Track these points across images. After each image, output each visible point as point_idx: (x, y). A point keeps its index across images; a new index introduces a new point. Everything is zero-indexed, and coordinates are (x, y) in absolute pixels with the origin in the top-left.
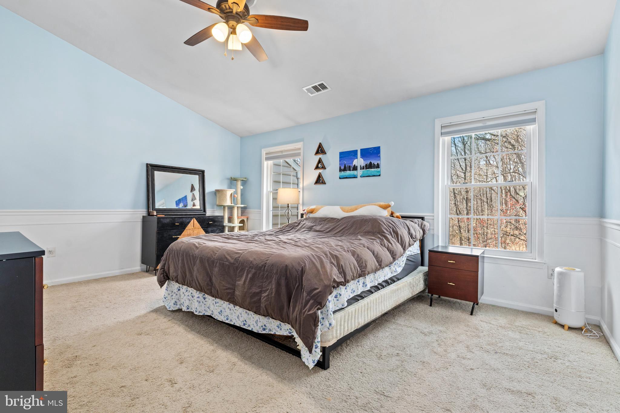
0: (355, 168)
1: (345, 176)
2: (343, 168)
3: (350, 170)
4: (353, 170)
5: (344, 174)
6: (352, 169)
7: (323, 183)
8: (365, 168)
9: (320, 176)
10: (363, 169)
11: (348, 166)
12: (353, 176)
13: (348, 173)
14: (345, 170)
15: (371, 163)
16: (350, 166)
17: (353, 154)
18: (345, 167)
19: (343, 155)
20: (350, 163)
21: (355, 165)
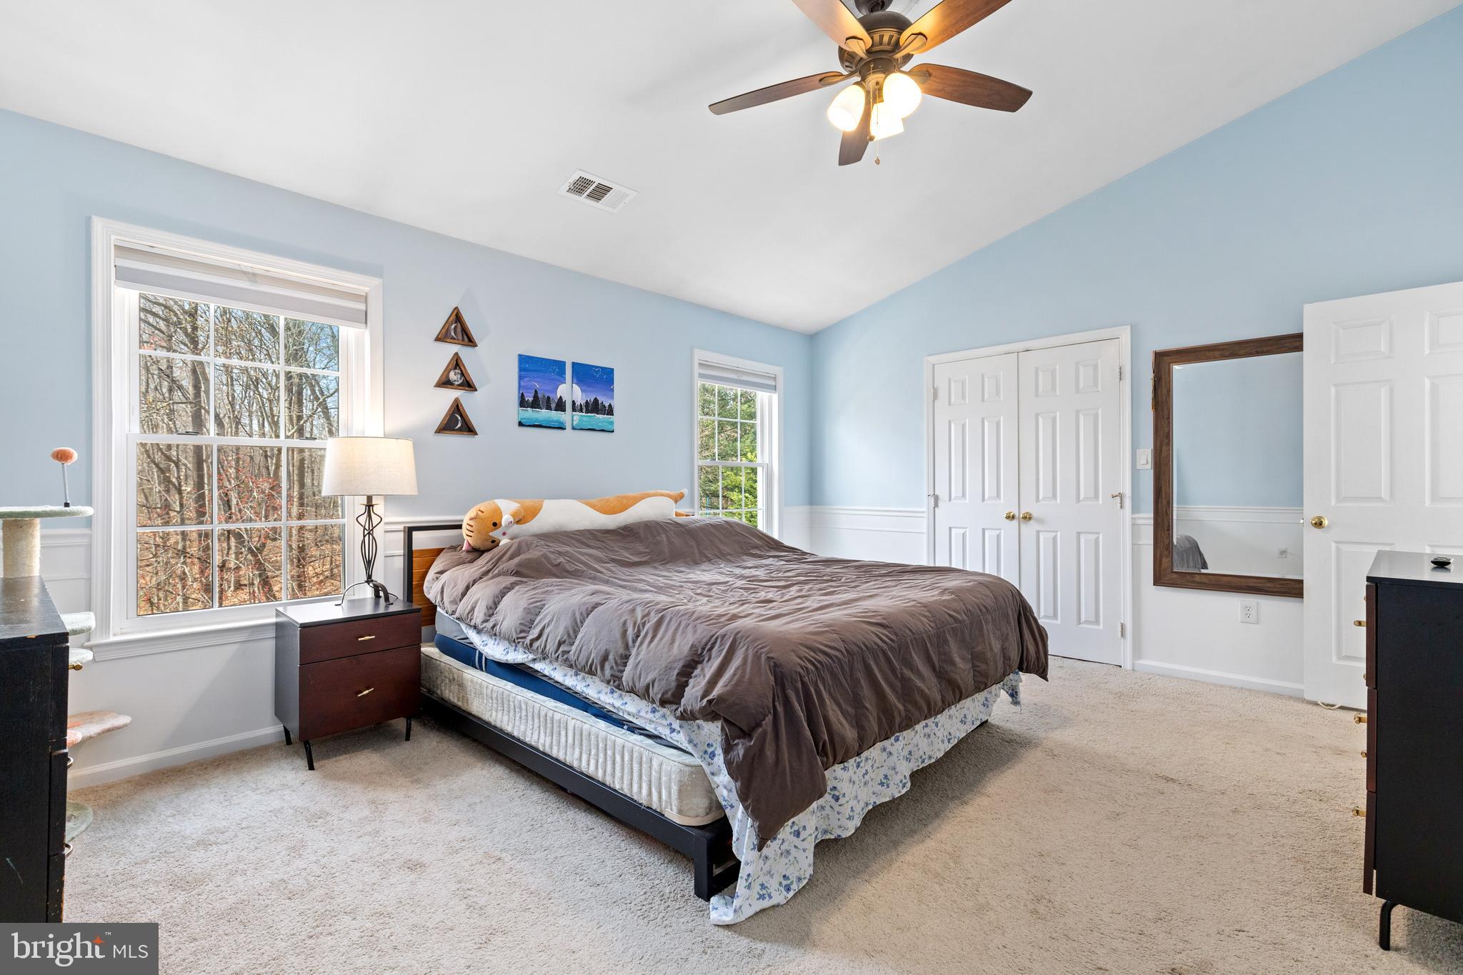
0: (560, 406)
1: (537, 420)
2: (531, 399)
3: (549, 408)
4: (556, 410)
5: (530, 414)
6: (553, 406)
7: (469, 429)
8: (584, 410)
9: (457, 408)
10: (581, 410)
11: (544, 396)
12: (557, 425)
13: (543, 414)
14: (535, 404)
15: (596, 400)
16: (549, 398)
17: (554, 369)
18: (536, 397)
19: (529, 366)
20: (549, 391)
21: (561, 397)
